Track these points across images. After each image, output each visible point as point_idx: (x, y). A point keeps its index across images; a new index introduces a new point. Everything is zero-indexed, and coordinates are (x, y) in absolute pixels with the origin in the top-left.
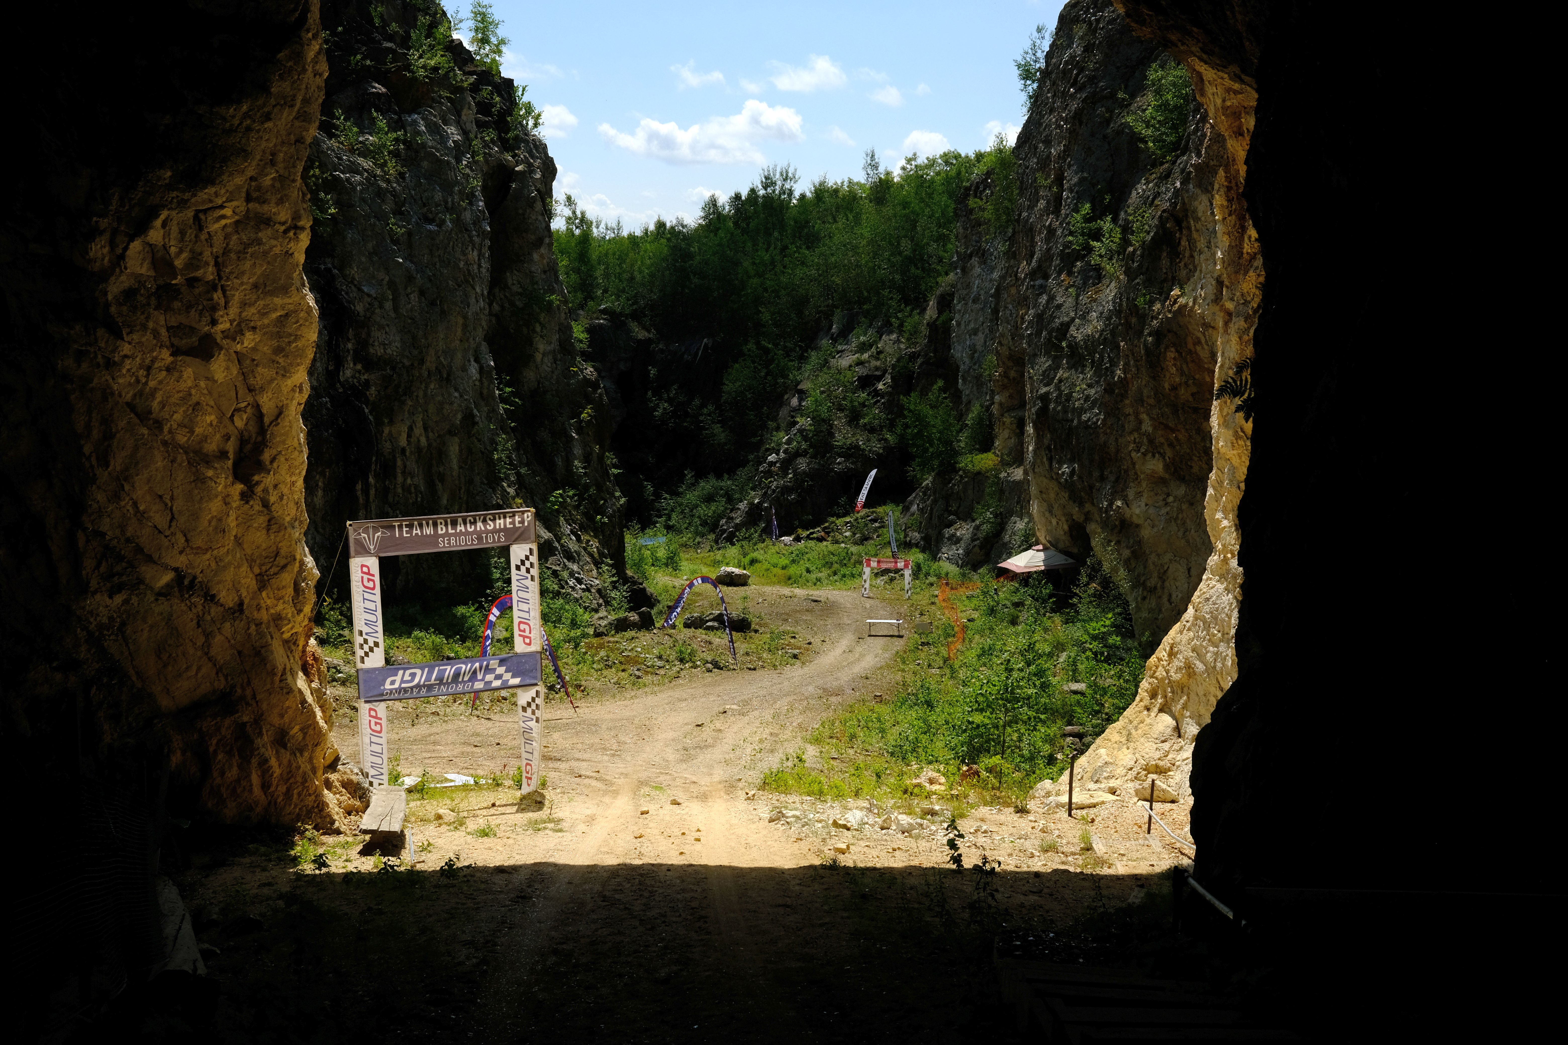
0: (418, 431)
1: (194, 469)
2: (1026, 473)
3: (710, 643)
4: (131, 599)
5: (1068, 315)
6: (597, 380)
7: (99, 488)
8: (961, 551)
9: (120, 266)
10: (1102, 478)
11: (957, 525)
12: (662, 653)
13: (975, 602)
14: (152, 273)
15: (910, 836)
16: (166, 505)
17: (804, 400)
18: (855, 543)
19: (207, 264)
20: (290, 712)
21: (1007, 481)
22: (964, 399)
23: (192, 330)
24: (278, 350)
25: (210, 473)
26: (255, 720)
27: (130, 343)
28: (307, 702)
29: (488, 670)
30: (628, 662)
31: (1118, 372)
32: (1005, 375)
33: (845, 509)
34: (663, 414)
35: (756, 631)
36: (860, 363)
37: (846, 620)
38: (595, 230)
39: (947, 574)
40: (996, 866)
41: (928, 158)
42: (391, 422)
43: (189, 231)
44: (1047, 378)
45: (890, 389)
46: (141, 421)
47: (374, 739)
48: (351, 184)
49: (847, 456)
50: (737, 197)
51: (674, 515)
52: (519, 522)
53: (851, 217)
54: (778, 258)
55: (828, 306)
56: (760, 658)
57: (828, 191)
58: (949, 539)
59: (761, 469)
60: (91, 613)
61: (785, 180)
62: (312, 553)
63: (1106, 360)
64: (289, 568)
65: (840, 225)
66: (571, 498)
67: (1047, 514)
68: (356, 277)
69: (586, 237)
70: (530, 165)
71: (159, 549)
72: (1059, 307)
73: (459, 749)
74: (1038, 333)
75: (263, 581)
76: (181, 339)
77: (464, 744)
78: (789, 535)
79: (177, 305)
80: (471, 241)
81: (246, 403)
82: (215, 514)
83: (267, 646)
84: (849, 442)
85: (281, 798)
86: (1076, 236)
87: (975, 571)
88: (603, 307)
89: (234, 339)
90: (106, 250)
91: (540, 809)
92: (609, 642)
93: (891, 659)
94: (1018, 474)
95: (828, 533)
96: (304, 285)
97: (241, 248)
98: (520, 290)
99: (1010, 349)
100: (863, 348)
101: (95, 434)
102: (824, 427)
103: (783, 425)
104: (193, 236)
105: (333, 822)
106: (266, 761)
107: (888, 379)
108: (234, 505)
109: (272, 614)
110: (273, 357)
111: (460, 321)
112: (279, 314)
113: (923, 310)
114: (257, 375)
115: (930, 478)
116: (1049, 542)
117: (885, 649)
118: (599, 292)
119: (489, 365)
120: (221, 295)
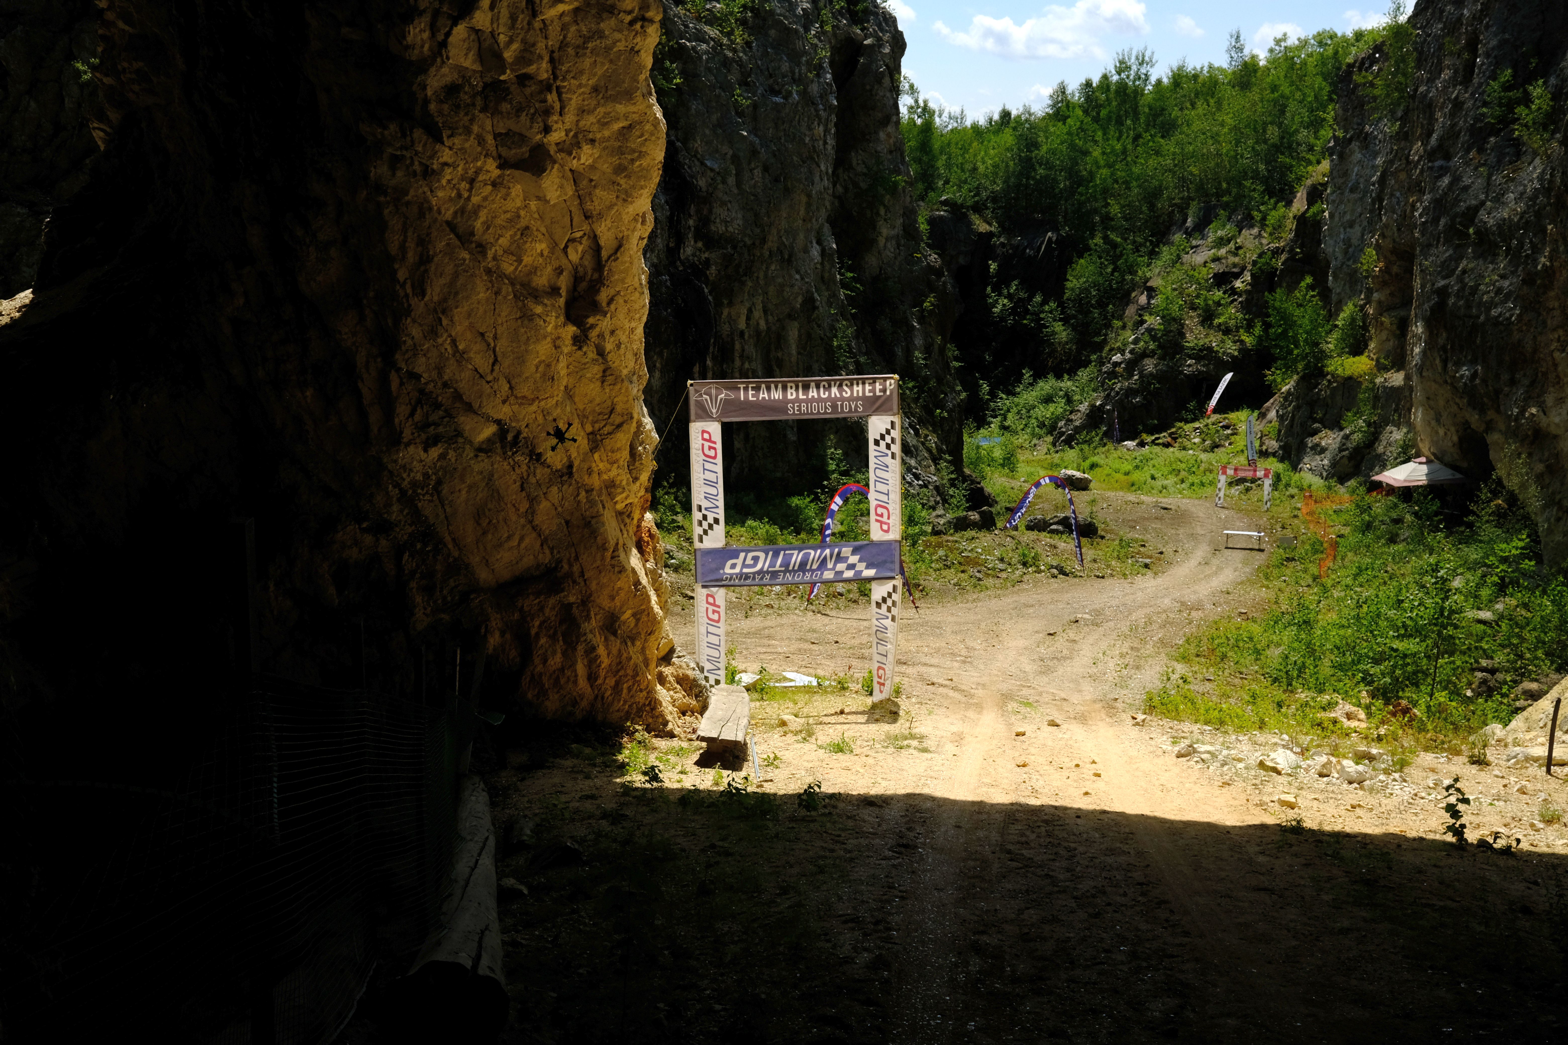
0: (757, 314)
1: (520, 304)
2: (1408, 378)
3: (1055, 547)
4: (448, 453)
5: (1476, 198)
6: (941, 268)
7: (414, 321)
8: (1326, 462)
9: (441, 56)
10: (1513, 382)
11: (1322, 434)
12: (1004, 555)
13: (1345, 516)
14: (477, 67)
15: (1362, 788)
16: (489, 345)
17: (1153, 298)
18: (1205, 451)
19: (541, 57)
20: (622, 594)
21: (1385, 388)
22: (1334, 298)
23: (523, 138)
24: (620, 169)
25: (539, 309)
26: (582, 601)
27: (451, 148)
28: (640, 584)
29: (839, 558)
30: (968, 564)
31: (1543, 260)
32: (1386, 271)
33: (1194, 414)
34: (1002, 310)
35: (1103, 537)
36: (1216, 259)
37: (1199, 530)
38: (937, 120)
39: (1310, 486)
40: (1514, 844)
41: (1299, 39)
42: (731, 304)
43: (521, 16)
44: (1446, 269)
45: (1249, 287)
46: (463, 244)
47: (711, 629)
48: (697, 52)
49: (1198, 358)
50: (1088, 84)
51: (1010, 415)
52: (880, 391)
53: (1212, 101)
54: (1130, 147)
55: (1182, 198)
56: (1108, 566)
57: (1187, 76)
58: (1312, 448)
59: (1104, 369)
60: (404, 467)
61: (1141, 64)
62: (652, 414)
63: (1527, 246)
64: (625, 426)
65: (1200, 111)
66: (911, 390)
67: (1433, 423)
68: (700, 150)
69: (928, 127)
70: (879, 39)
71: (480, 397)
72: (1466, 188)
73: (795, 646)
74: (1436, 221)
75: (596, 441)
76: (510, 148)
77: (800, 639)
78: (1133, 439)
79: (505, 107)
80: (818, 116)
81: (581, 233)
82: (543, 358)
83: (598, 516)
84: (1201, 343)
85: (609, 693)
86: (1492, 108)
87: (1342, 484)
88: (943, 198)
89: (570, 153)
90: (426, 35)
91: (895, 721)
92: (947, 541)
93: (1252, 574)
94: (1397, 379)
95: (1175, 439)
96: (650, 94)
97: (580, 41)
98: (865, 170)
99: (1394, 241)
100: (1221, 242)
101: (411, 256)
102: (1174, 327)
103: (1130, 324)
104: (525, 23)
105: (666, 723)
106: (594, 649)
107: (1248, 277)
108: (566, 350)
109: (604, 481)
110: (614, 177)
111: (804, 199)
112: (621, 125)
113: (1289, 204)
114: (594, 199)
115: (1292, 383)
116: (1434, 454)
117: (1245, 562)
118: (941, 183)
119: (832, 248)
120: (556, 99)
